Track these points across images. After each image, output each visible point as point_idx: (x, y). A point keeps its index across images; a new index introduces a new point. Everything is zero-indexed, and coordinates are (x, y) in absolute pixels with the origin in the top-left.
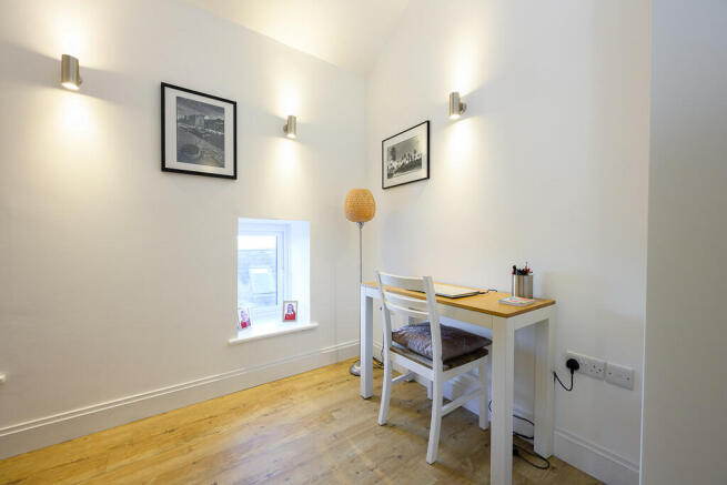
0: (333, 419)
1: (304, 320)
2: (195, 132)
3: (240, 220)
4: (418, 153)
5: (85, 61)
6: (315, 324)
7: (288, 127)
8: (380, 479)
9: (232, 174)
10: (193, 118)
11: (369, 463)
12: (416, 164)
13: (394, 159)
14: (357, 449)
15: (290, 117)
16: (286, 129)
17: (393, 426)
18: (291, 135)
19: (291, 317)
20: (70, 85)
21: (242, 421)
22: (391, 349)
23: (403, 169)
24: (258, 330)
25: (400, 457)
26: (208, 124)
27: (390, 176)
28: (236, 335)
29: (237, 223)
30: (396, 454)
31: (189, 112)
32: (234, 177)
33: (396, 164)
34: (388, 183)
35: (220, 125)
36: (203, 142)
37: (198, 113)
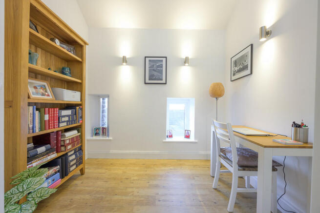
0: (194, 179)
1: (192, 139)
2: (154, 70)
3: (168, 98)
4: (246, 62)
5: (128, 56)
6: (197, 141)
7: (186, 61)
8: (202, 206)
9: (165, 82)
10: (153, 65)
11: (200, 198)
12: (245, 68)
13: (236, 66)
14: (198, 192)
15: (186, 58)
16: (185, 63)
17: (219, 191)
18: (187, 64)
19: (188, 137)
20: (124, 64)
21: (163, 168)
22: (219, 156)
23: (240, 71)
24: (175, 139)
25: (215, 203)
26: (158, 66)
27: (234, 75)
28: (165, 139)
29: (166, 100)
30: (215, 201)
31: (152, 64)
32: (166, 83)
33: (236, 69)
34: (233, 78)
35: (161, 66)
36: (156, 73)
37: (154, 64)
